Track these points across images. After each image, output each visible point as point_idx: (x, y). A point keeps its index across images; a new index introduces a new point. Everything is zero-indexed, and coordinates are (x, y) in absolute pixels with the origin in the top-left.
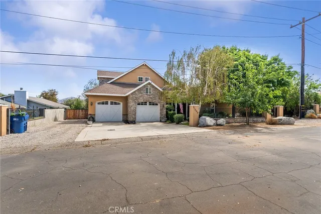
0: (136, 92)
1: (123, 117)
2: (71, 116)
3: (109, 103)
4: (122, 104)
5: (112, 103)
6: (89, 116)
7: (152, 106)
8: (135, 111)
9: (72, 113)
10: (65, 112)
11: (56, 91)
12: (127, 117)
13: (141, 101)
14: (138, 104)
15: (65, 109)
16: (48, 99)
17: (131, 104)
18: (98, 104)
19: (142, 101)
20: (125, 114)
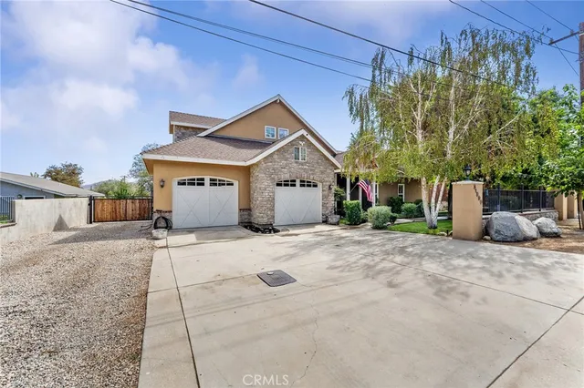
0: (275, 157)
1: (241, 216)
2: (107, 215)
3: (207, 182)
4: (236, 183)
5: (213, 183)
6: (156, 216)
7: (306, 188)
8: (272, 200)
9: (108, 206)
10: (90, 204)
11: (78, 166)
12: (250, 215)
13: (285, 176)
14: (278, 185)
15: (91, 198)
16: (63, 181)
17: (262, 183)
18: (179, 184)
19: (287, 177)
20: (246, 210)
